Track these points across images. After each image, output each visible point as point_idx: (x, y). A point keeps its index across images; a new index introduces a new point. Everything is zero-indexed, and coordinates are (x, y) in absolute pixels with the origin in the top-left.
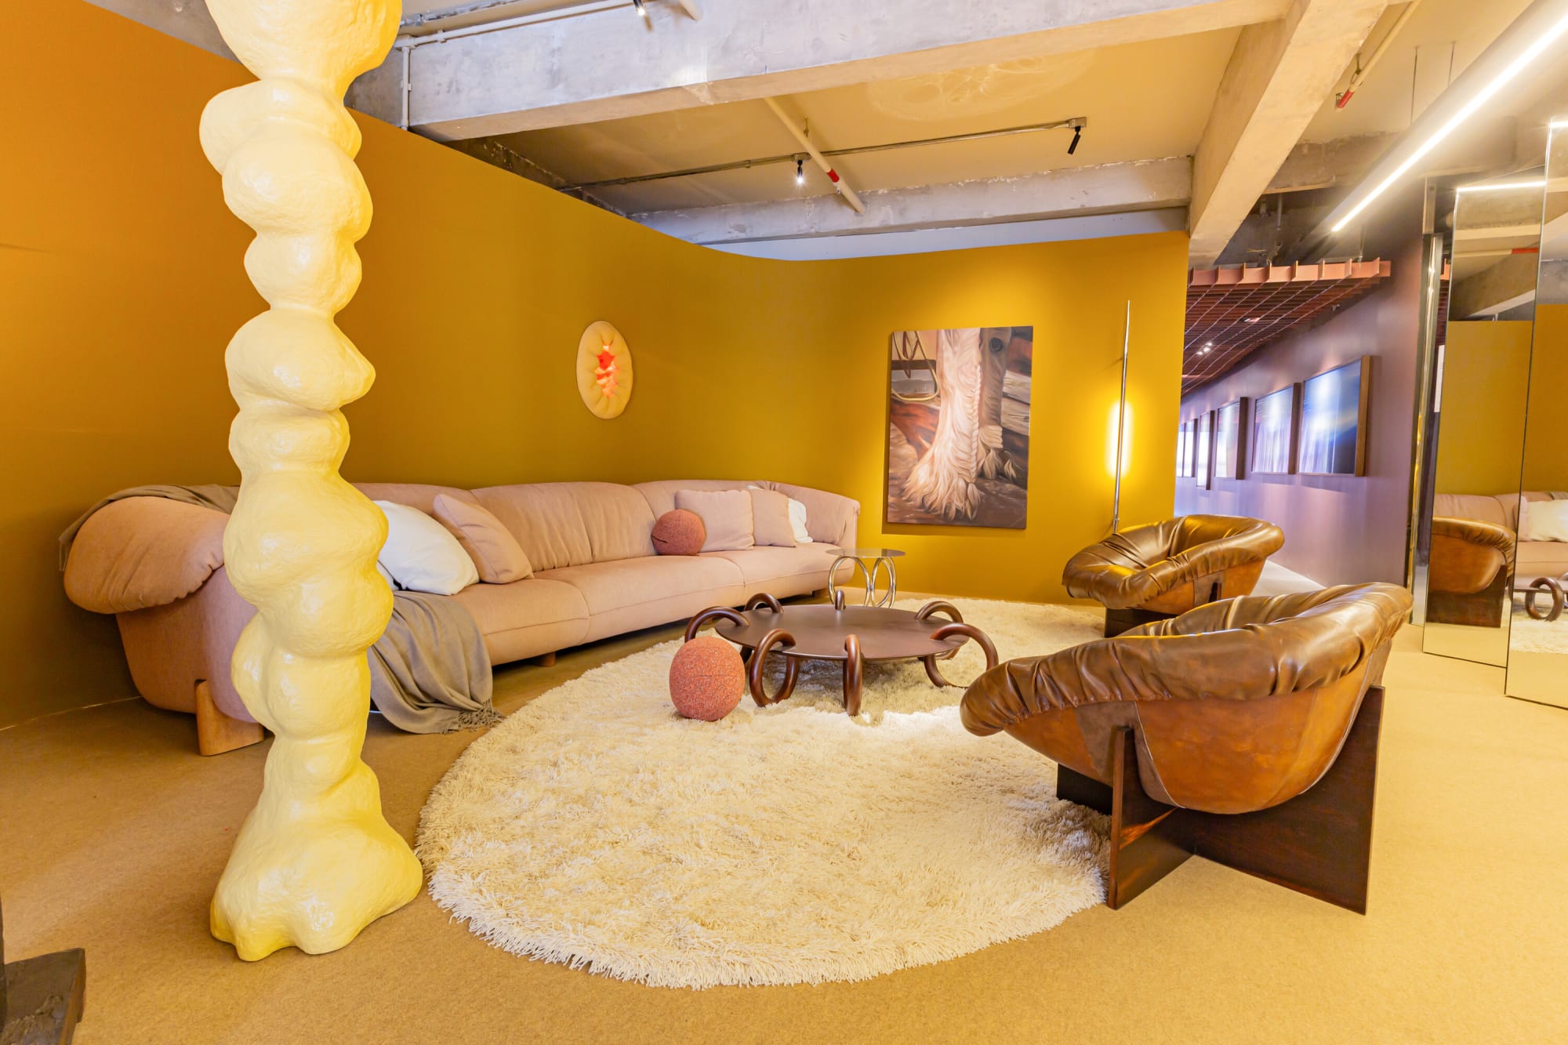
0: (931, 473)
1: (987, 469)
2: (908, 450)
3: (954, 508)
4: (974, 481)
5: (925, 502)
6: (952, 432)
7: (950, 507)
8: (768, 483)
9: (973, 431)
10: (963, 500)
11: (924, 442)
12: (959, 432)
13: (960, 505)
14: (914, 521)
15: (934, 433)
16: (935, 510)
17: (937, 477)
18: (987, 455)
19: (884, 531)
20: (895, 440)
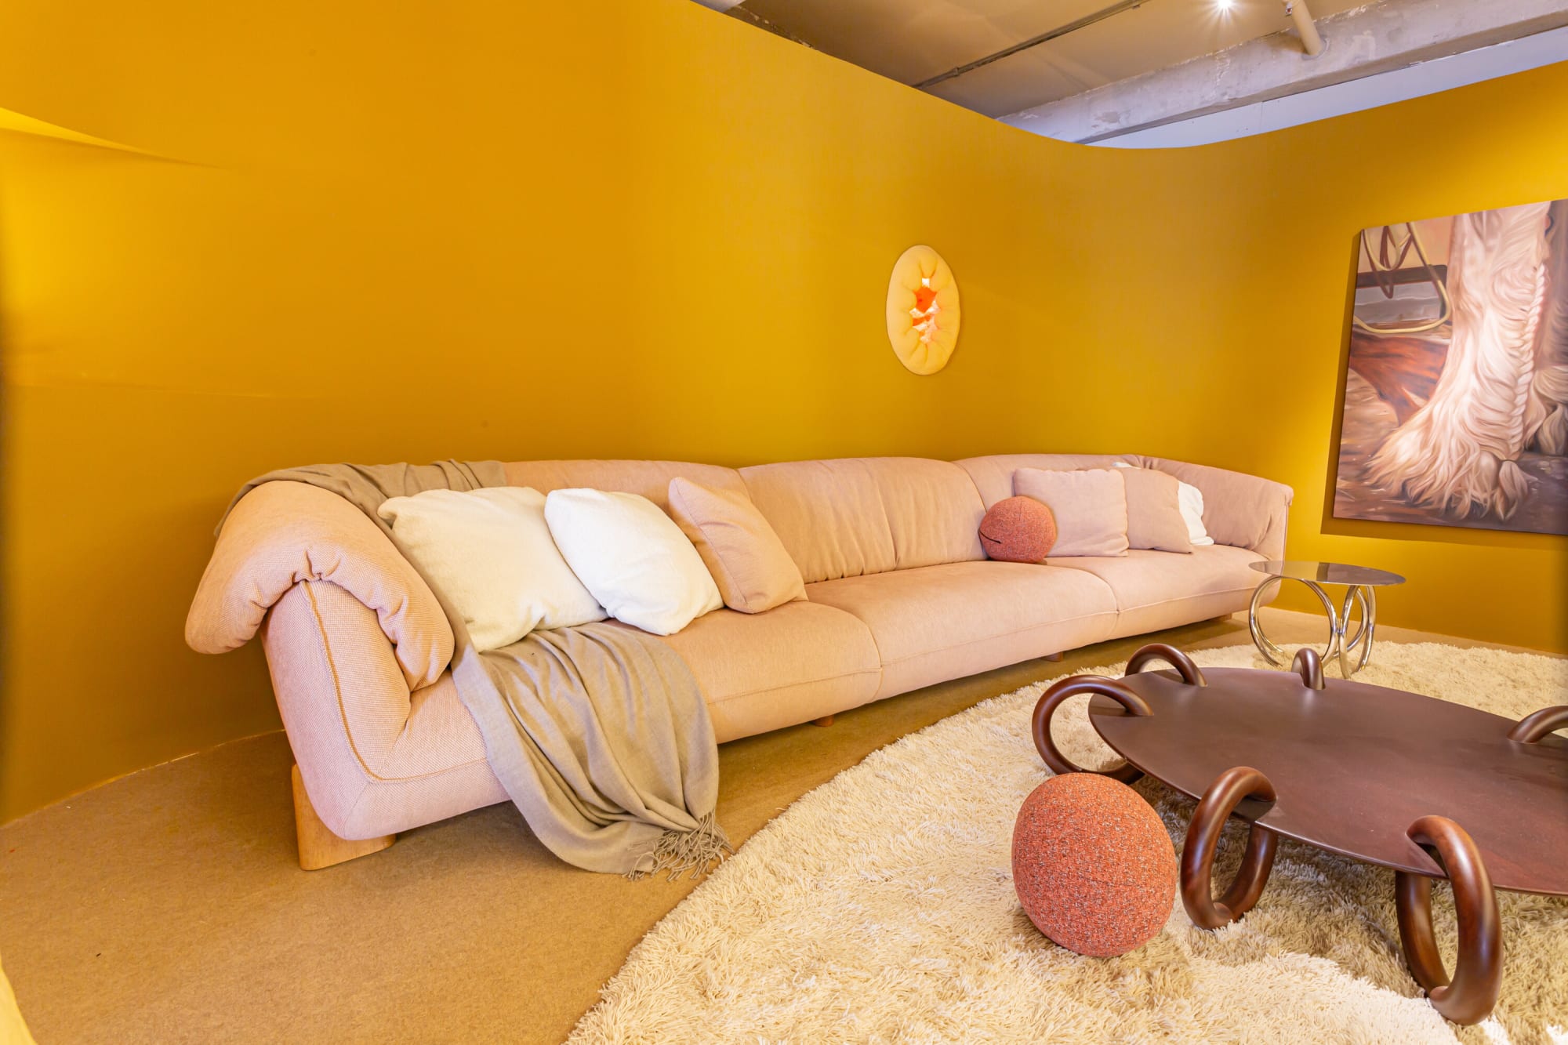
0: (1424, 445)
1: (1546, 438)
2: (1381, 410)
3: (1467, 500)
4: (1515, 458)
5: (1408, 488)
6: (1473, 377)
7: (1460, 499)
8: (1142, 458)
9: (1520, 376)
10: (1488, 487)
11: (1413, 396)
12: (1488, 379)
13: (1481, 496)
14: (1386, 518)
15: (1435, 382)
16: (1426, 502)
17: (1436, 450)
18: (1548, 415)
19: (1324, 531)
20: (1356, 396)
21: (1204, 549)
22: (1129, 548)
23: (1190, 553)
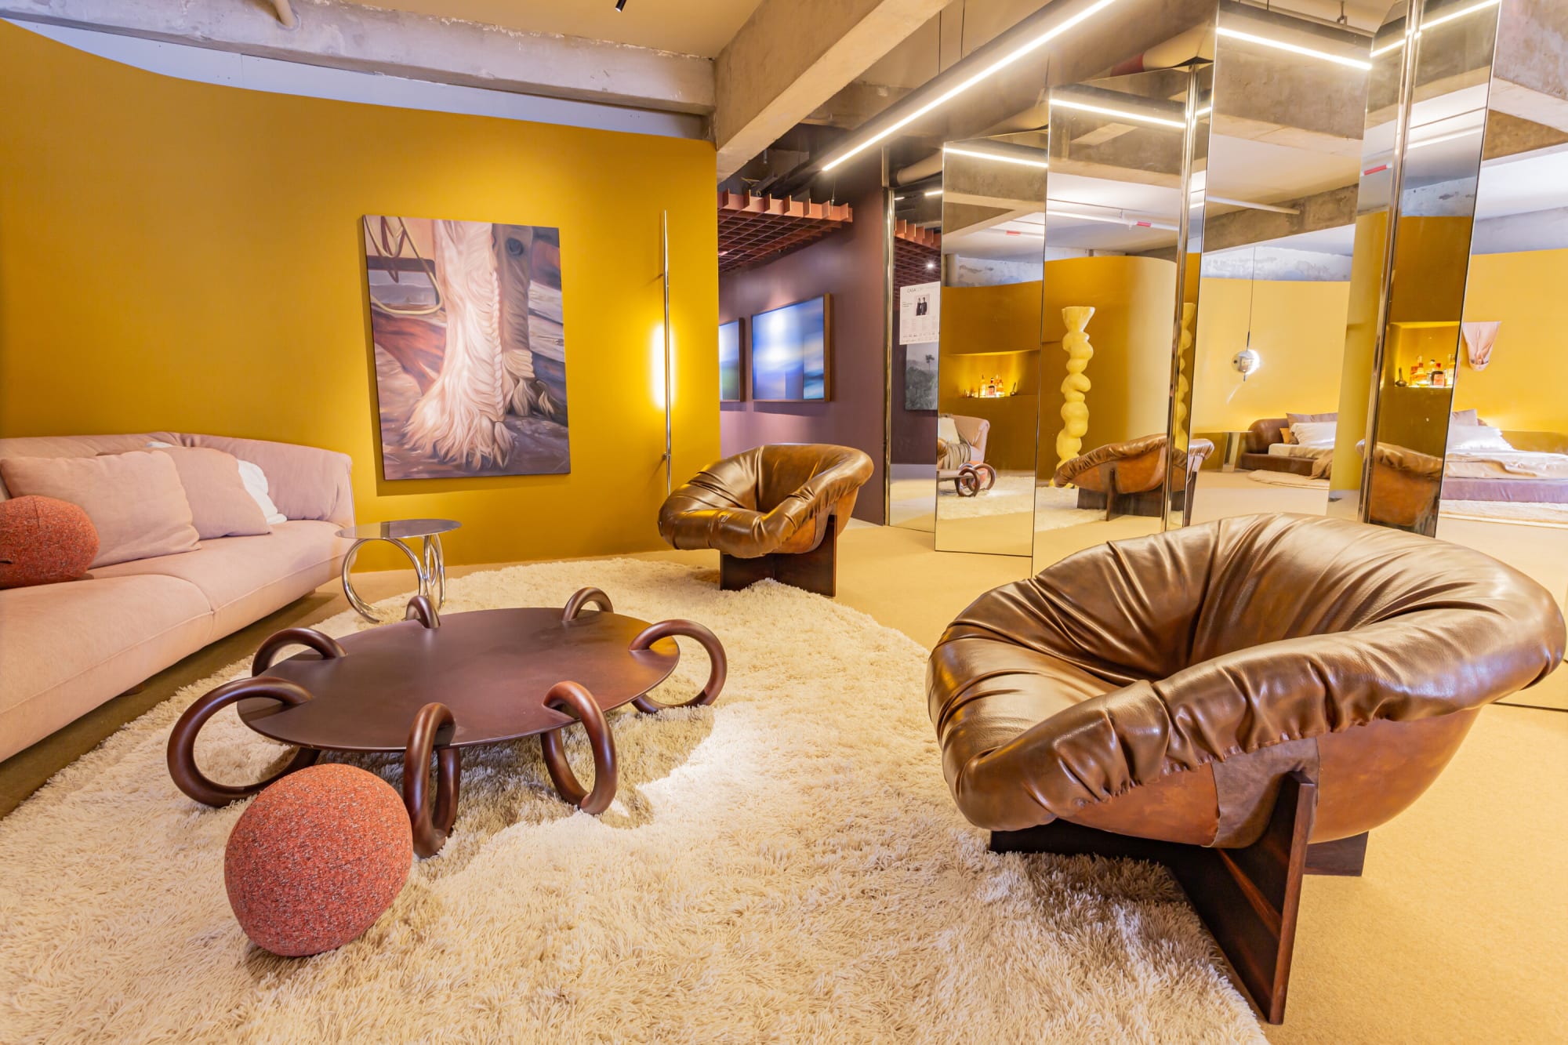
0: (443, 411)
1: (517, 403)
2: (405, 381)
3: (478, 455)
4: (502, 420)
5: (438, 448)
6: (467, 356)
7: (474, 455)
8: (177, 435)
9: (495, 356)
10: (490, 443)
11: (428, 370)
12: (475, 357)
13: (487, 450)
14: (425, 476)
15: (442, 359)
16: (453, 459)
17: (451, 415)
18: (516, 387)
19: (380, 493)
20: (385, 369)
21: (279, 527)
22: (200, 540)
23: (269, 533)
